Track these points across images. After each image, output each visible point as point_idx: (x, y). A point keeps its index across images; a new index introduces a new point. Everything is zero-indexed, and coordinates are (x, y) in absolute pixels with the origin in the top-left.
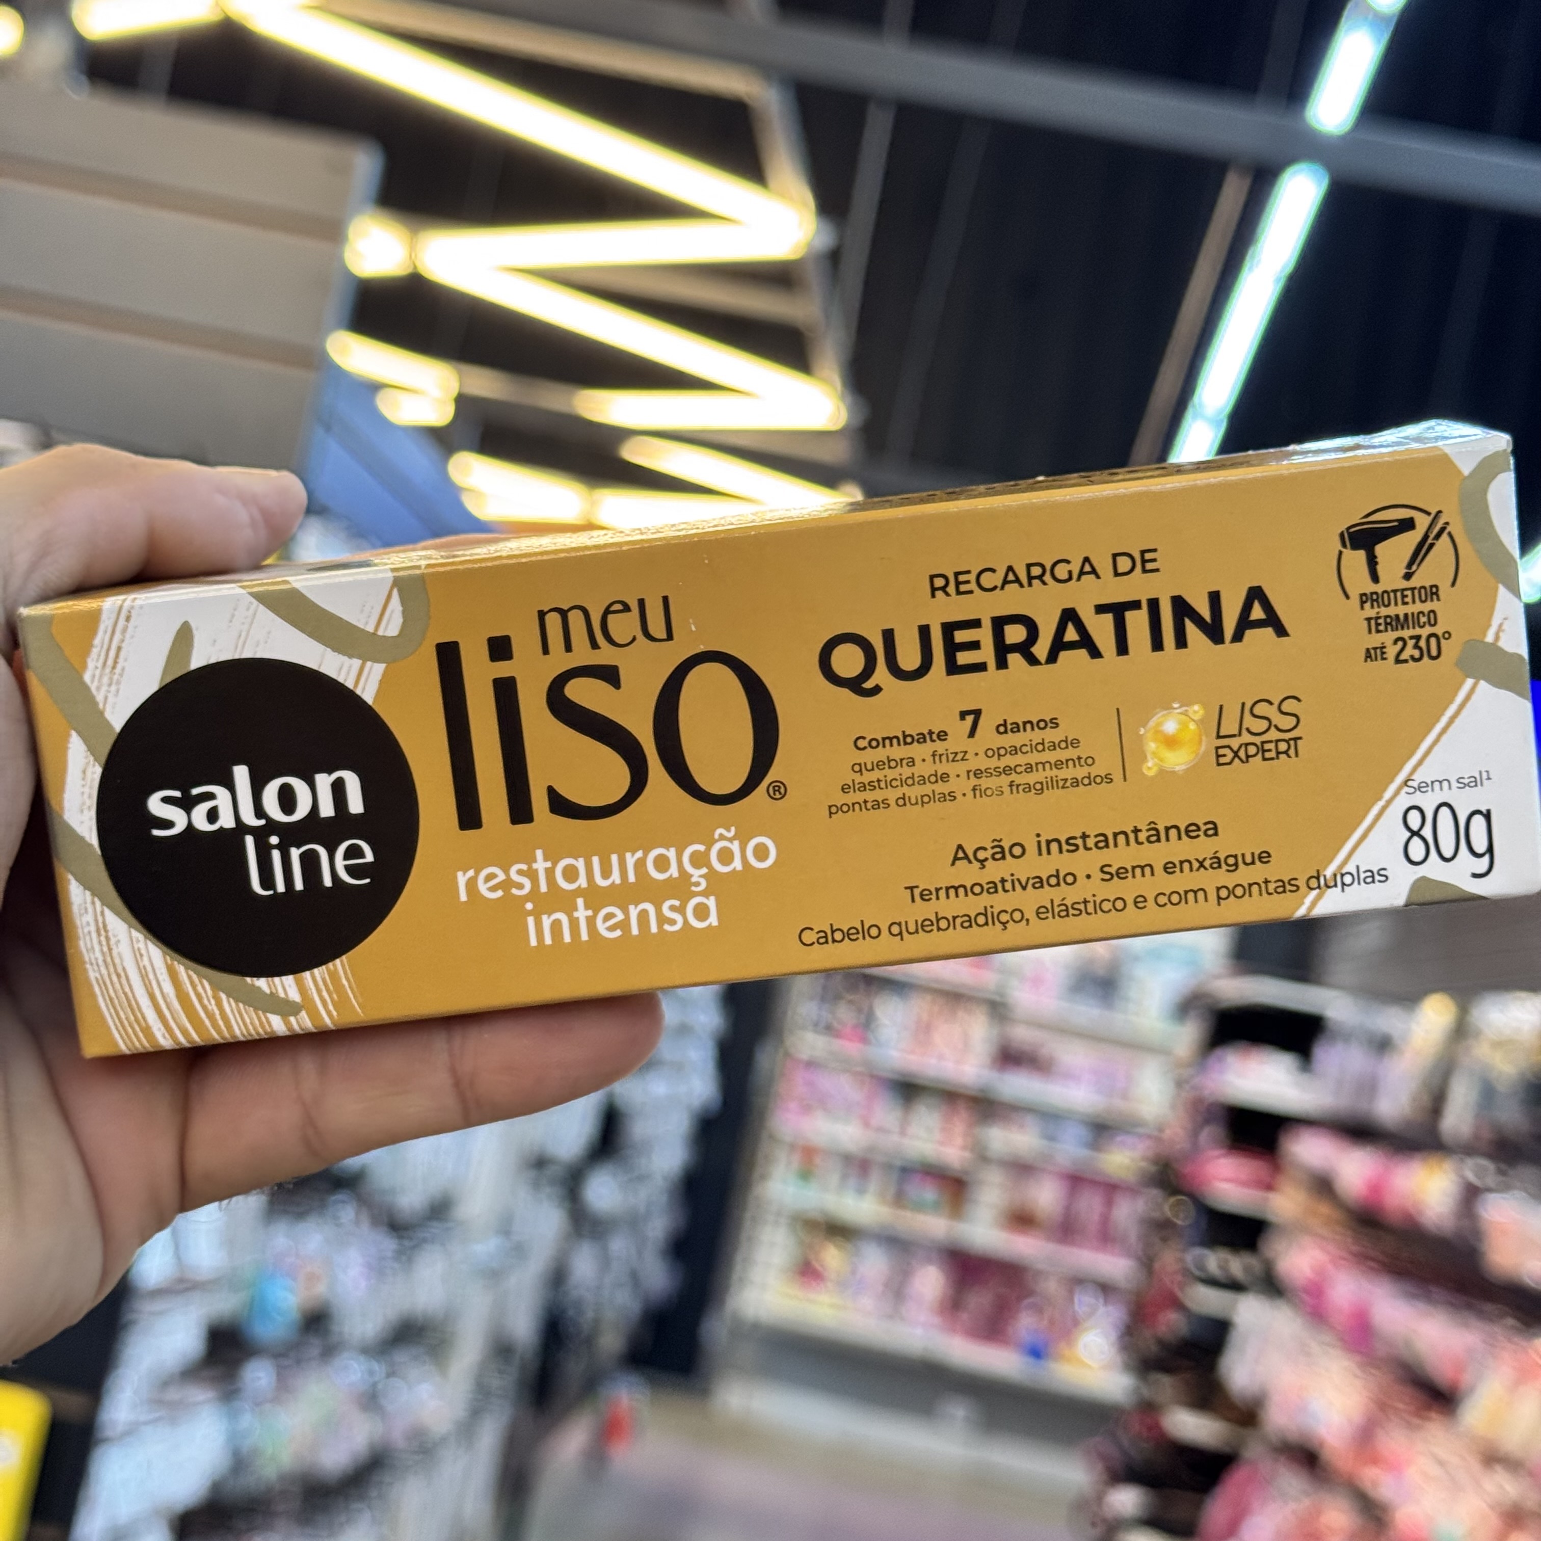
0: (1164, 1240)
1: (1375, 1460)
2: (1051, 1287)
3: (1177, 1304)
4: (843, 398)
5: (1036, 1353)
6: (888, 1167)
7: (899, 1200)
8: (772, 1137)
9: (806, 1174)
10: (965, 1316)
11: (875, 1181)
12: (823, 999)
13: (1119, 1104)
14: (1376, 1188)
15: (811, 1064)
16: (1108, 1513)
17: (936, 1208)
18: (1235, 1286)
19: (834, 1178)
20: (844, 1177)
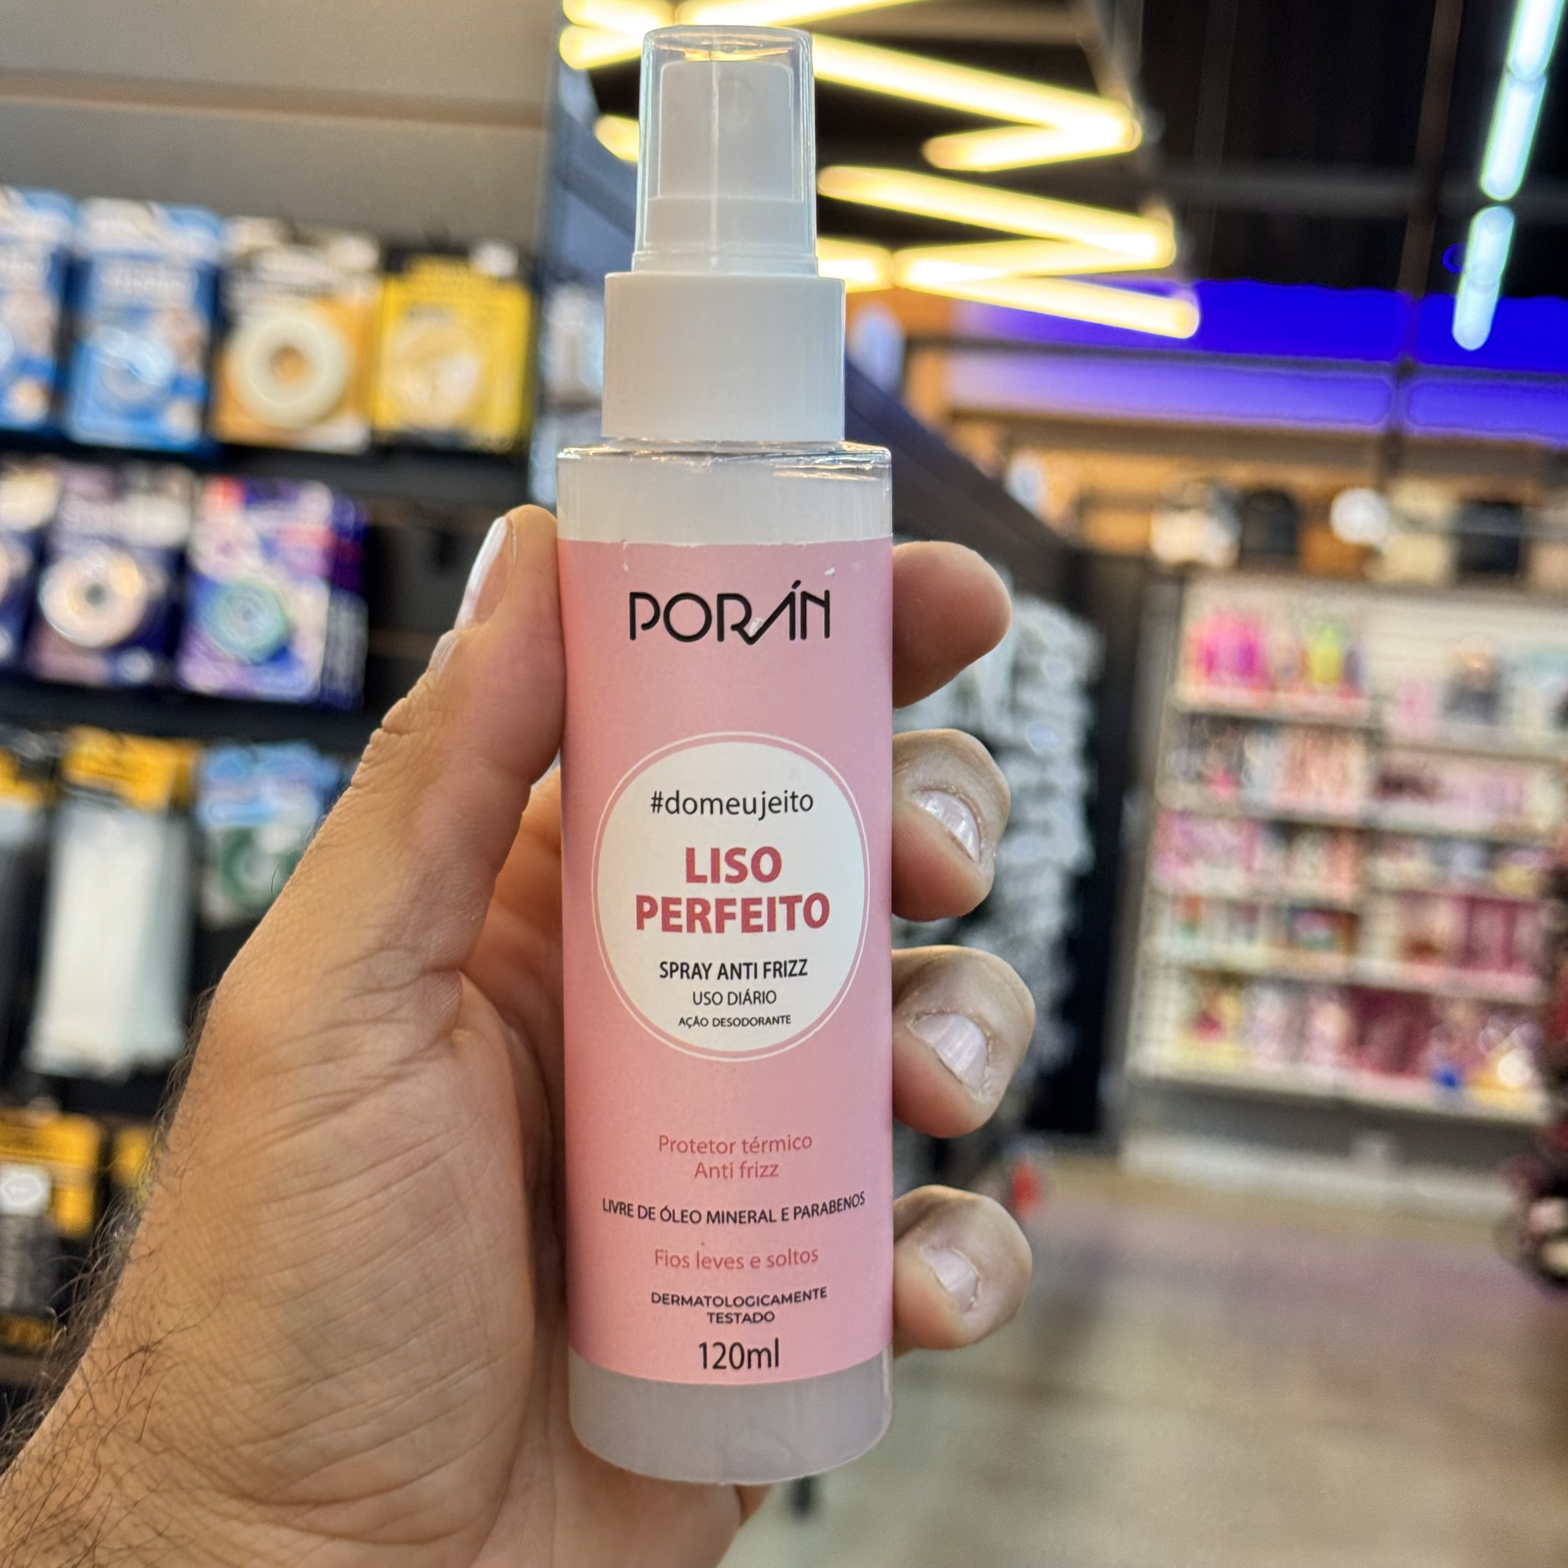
4: (1136, 115)
5: (1450, 1081)
6: (1275, 909)
7: (1291, 940)
8: (1154, 892)
9: (1192, 925)
11: (1264, 924)
12: (1191, 747)
15: (1185, 814)
17: (1329, 945)
19: (1221, 925)
20: (1231, 926)
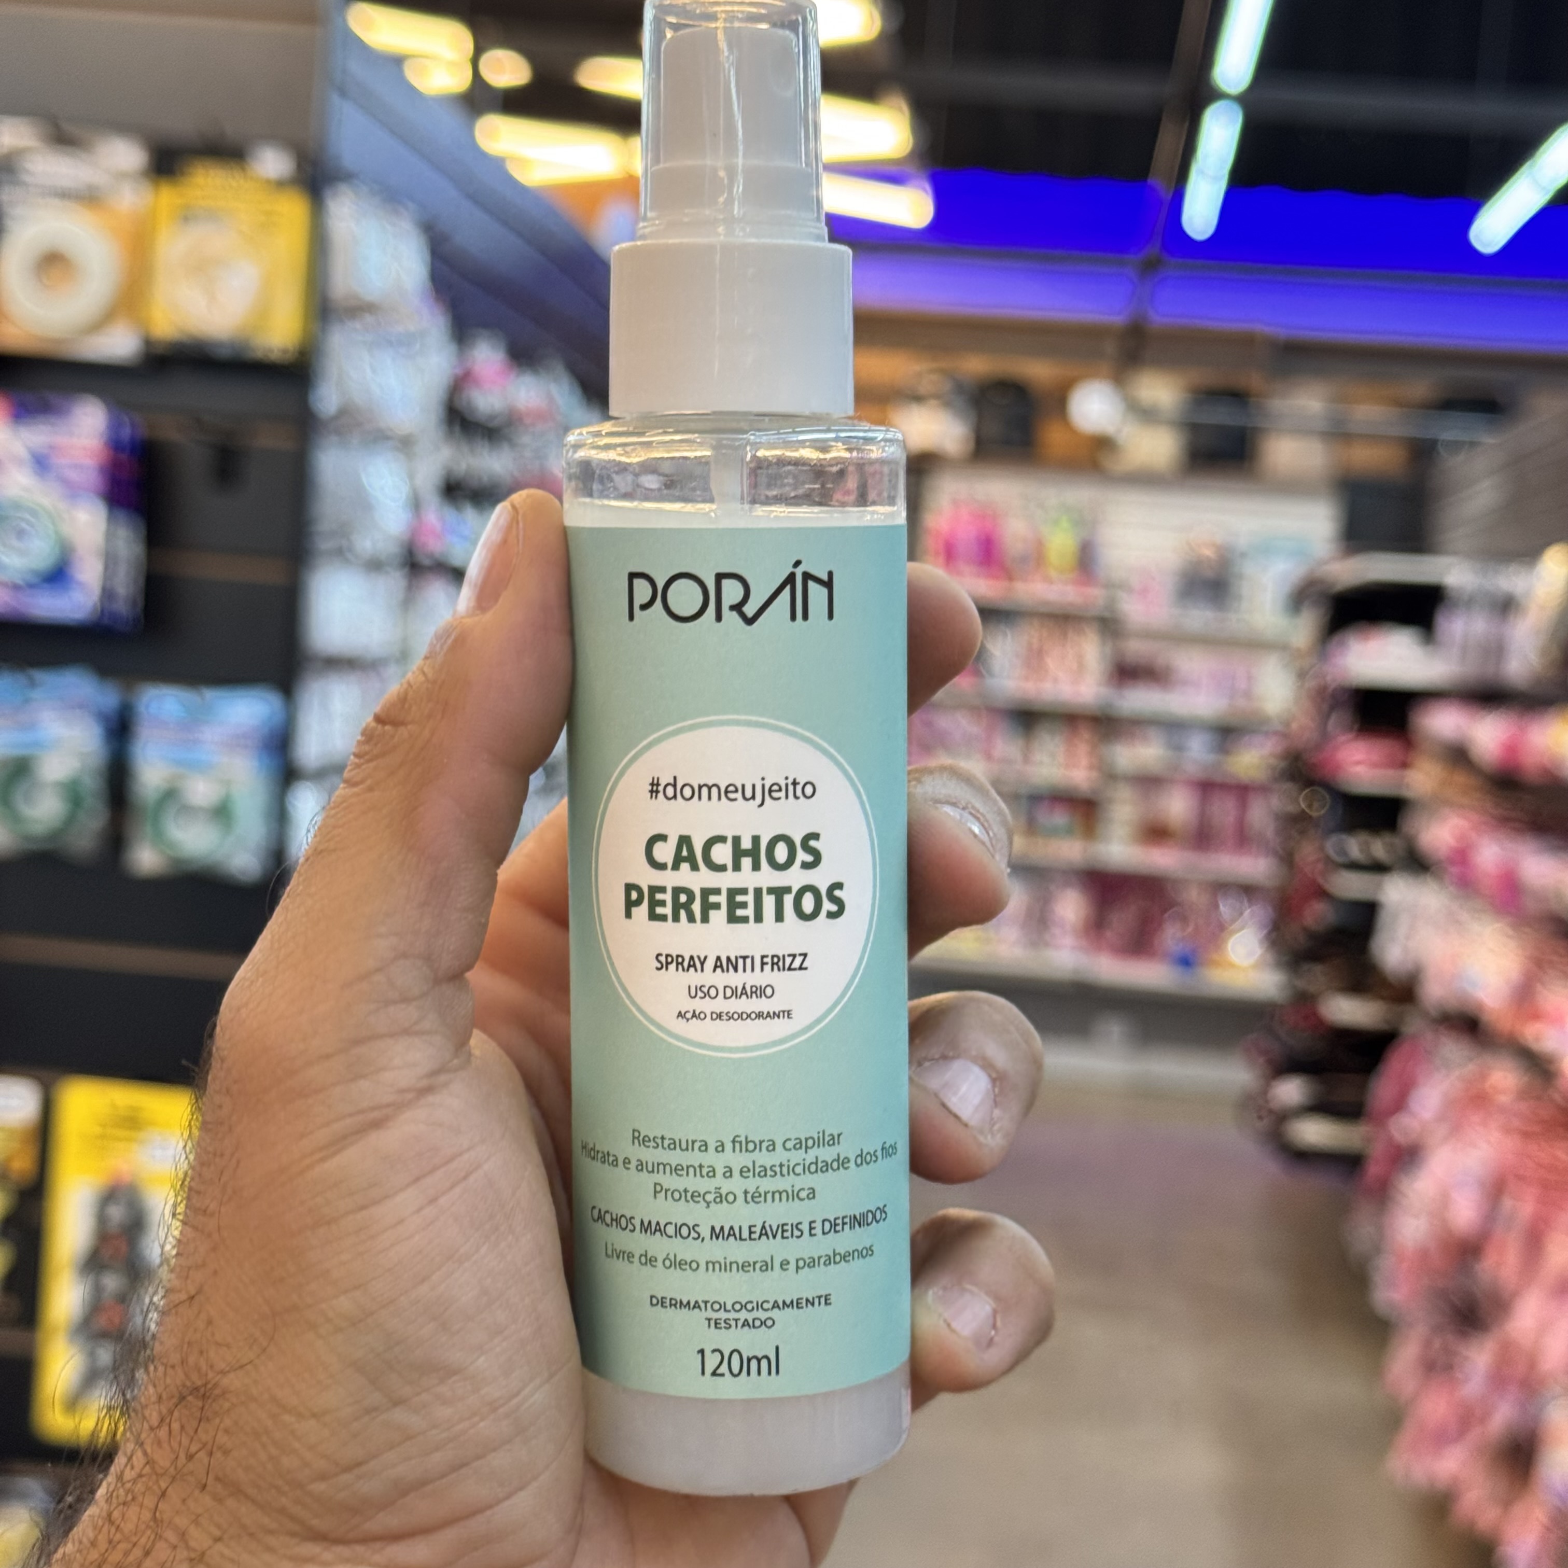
0: (1302, 833)
1: (1536, 1016)
2: (1194, 896)
3: (1322, 894)
10: (1109, 934)
13: (1241, 703)
14: (1512, 749)
16: (1274, 1105)
18: (1378, 868)
